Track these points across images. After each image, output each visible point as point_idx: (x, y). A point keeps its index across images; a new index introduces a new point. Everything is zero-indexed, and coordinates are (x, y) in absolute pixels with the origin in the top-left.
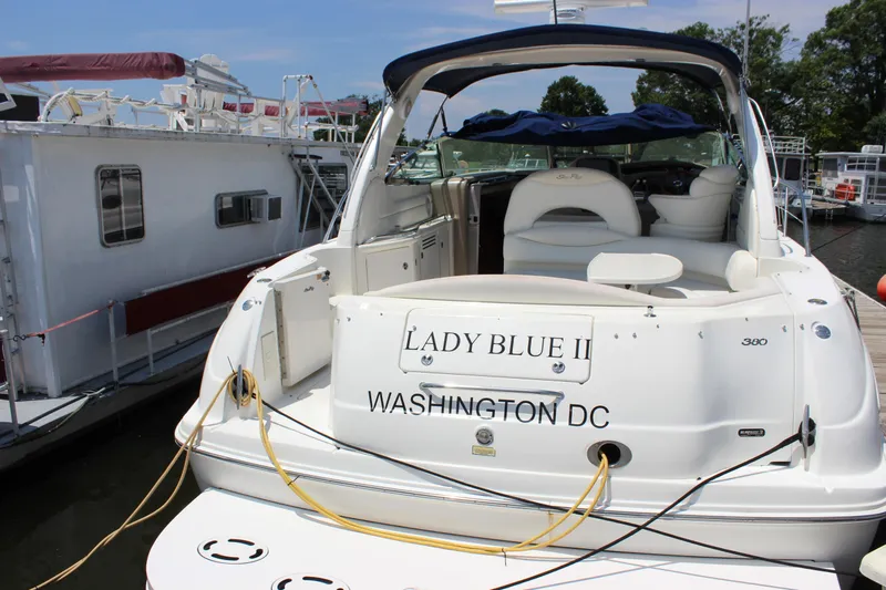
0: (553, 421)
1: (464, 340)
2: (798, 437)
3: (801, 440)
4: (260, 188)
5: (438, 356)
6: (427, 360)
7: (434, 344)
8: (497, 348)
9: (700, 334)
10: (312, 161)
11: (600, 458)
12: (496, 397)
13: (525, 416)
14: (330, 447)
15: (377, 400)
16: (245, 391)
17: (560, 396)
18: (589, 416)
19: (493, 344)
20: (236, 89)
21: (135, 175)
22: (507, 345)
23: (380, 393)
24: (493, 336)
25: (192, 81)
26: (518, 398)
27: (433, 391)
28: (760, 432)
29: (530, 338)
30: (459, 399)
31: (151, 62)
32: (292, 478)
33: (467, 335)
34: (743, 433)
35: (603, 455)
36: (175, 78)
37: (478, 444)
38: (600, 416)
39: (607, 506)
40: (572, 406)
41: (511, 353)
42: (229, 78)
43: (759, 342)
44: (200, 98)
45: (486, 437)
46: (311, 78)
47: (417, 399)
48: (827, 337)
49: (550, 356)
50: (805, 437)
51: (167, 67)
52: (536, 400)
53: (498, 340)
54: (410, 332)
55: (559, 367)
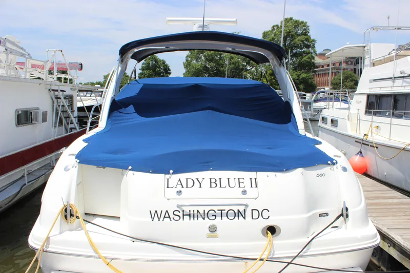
0: (245, 218)
1: (196, 181)
2: (342, 215)
3: (343, 216)
4: (36, 107)
5: (184, 190)
6: (179, 193)
7: (181, 184)
8: (214, 185)
9: (302, 173)
10: (61, 93)
11: (267, 233)
12: (216, 208)
13: (231, 217)
14: (128, 241)
15: (155, 215)
16: (72, 215)
17: (247, 206)
18: (260, 214)
19: (211, 183)
20: (25, 54)
22: (218, 182)
23: (156, 211)
24: (211, 179)
25: (3, 49)
26: (227, 208)
27: (184, 208)
28: (327, 214)
29: (229, 179)
30: (198, 211)
32: (108, 261)
33: (197, 179)
34: (321, 215)
35: (269, 232)
37: (210, 233)
38: (265, 214)
39: (273, 255)
40: (252, 210)
41: (221, 187)
42: (22, 48)
43: (322, 175)
44: (8, 57)
45: (214, 229)
46: (62, 51)
47: (176, 213)
48: (346, 171)
49: (239, 187)
50: (345, 215)
52: (236, 209)
53: (213, 181)
54: (168, 179)
55: (244, 192)
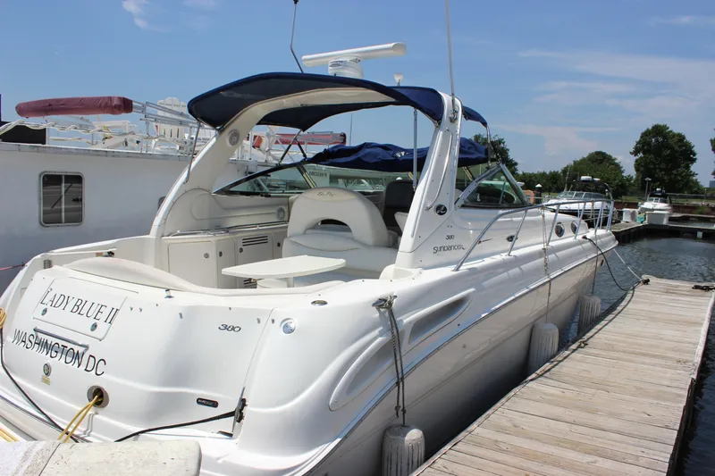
0: (80, 365)
1: (65, 300)
5: (50, 309)
7: (53, 301)
8: (75, 309)
9: (181, 315)
12: (61, 343)
13: (69, 359)
15: (17, 335)
17: (87, 347)
18: (96, 366)
19: (75, 305)
21: (77, 179)
22: (81, 307)
24: (78, 300)
25: (142, 116)
26: (69, 346)
28: (214, 404)
29: (93, 304)
30: (46, 341)
31: (107, 104)
33: (69, 297)
34: (201, 401)
35: (95, 396)
36: (124, 115)
38: (100, 367)
40: (91, 356)
41: (79, 313)
43: (233, 329)
48: (289, 333)
49: (95, 318)
50: (236, 413)
51: (115, 107)
52: (76, 348)
53: (79, 303)
54: (48, 292)
55: (94, 327)
